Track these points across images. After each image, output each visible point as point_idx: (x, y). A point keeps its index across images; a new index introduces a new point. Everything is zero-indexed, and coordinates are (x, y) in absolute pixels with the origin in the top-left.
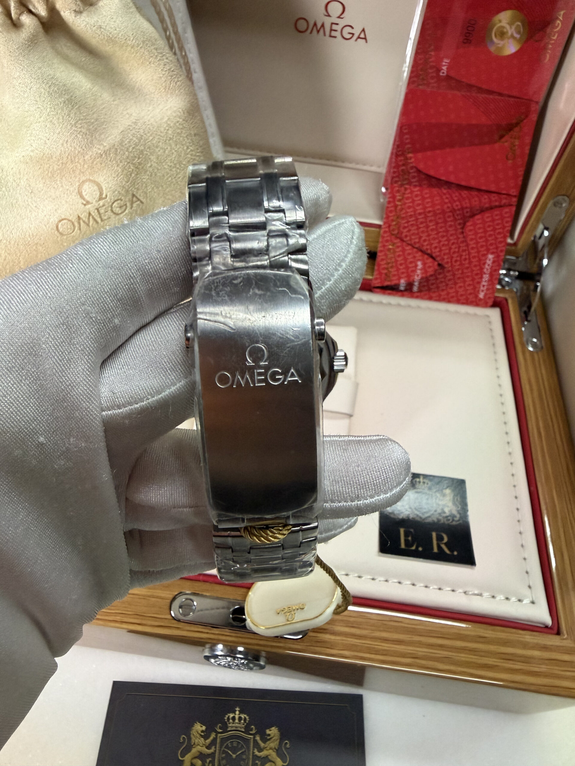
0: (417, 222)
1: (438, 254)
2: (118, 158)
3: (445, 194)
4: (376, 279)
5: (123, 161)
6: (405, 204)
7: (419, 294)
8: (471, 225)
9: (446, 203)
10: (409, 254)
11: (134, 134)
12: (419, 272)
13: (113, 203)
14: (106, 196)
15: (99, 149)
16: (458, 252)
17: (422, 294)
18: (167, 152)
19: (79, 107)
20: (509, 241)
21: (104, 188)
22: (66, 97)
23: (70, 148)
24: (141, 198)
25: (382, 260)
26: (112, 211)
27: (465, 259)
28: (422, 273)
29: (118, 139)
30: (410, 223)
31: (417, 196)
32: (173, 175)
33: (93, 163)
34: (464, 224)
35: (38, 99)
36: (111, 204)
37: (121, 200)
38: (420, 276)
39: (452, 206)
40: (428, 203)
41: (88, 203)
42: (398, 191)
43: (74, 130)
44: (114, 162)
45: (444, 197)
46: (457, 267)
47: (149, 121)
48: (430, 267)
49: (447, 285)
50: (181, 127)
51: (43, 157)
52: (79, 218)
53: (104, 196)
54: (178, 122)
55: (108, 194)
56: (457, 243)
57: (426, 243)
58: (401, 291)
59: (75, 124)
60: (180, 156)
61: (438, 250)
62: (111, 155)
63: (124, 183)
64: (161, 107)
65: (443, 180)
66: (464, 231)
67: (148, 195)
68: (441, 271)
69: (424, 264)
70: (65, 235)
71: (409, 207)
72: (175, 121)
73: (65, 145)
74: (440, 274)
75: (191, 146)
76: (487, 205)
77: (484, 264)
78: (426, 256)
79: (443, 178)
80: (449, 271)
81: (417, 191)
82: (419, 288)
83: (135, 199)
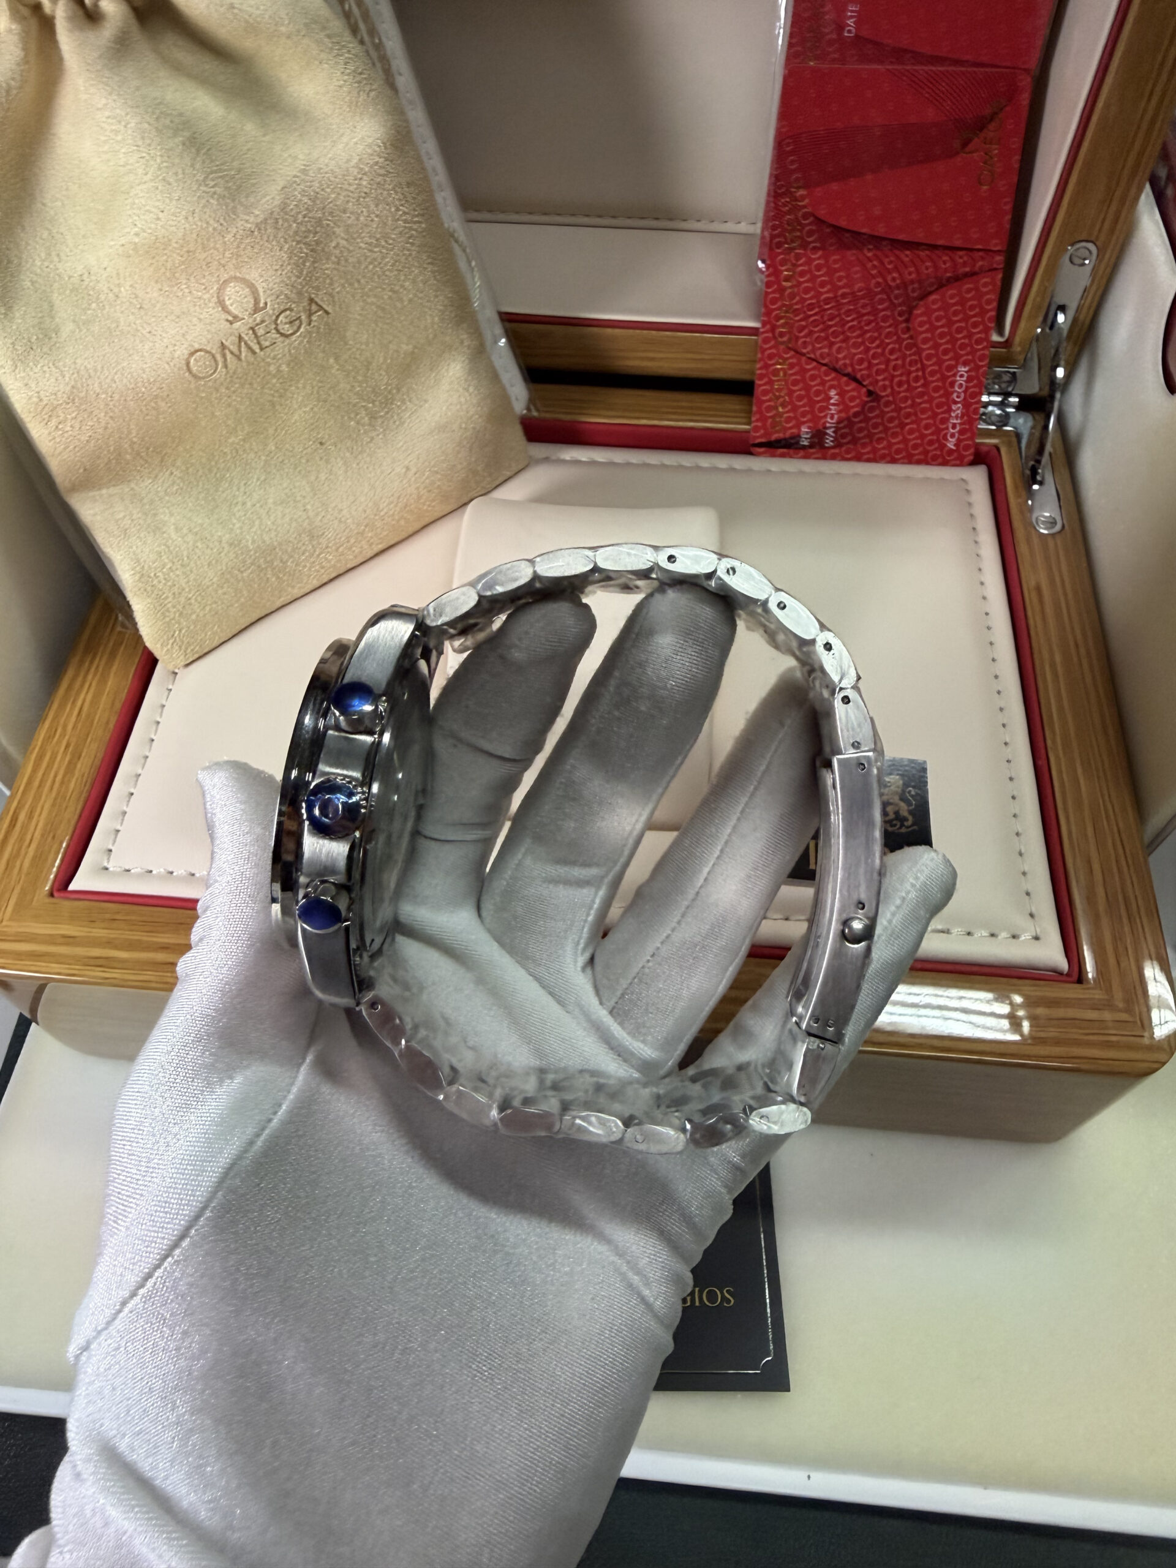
0: (822, 317)
1: (864, 372)
2: (280, 235)
3: (869, 259)
4: (756, 429)
5: (289, 240)
6: (800, 283)
7: (837, 451)
8: (921, 315)
9: (874, 277)
10: (813, 378)
11: (304, 191)
12: (833, 409)
13: (278, 317)
14: (266, 304)
15: (247, 221)
16: (903, 366)
17: (844, 449)
18: (362, 218)
19: (208, 150)
20: (995, 338)
21: (261, 291)
22: (187, 134)
23: (199, 224)
24: (325, 306)
25: (765, 393)
26: (278, 331)
27: (917, 379)
28: (840, 412)
29: (277, 203)
30: (812, 319)
31: (819, 268)
32: (375, 259)
33: (238, 247)
34: (910, 313)
35: (140, 143)
36: (274, 317)
37: (290, 309)
38: (836, 417)
39: (886, 281)
40: (840, 279)
41: (235, 317)
42: (783, 262)
43: (204, 192)
44: (274, 243)
45: (869, 265)
46: (903, 394)
47: (327, 165)
48: (852, 399)
49: (886, 429)
50: (382, 172)
51: (154, 243)
52: (223, 346)
53: (262, 305)
54: (377, 163)
55: (268, 300)
56: (900, 350)
57: (840, 356)
58: (804, 447)
59: (204, 180)
60: (385, 224)
61: (865, 365)
62: (269, 230)
63: (293, 279)
64: (345, 139)
65: (864, 234)
66: (910, 325)
67: (336, 299)
68: (874, 404)
69: (841, 394)
70: (203, 378)
71: (807, 290)
72: (371, 162)
73: (190, 219)
74: (872, 409)
75: (402, 205)
76: (948, 275)
77: (952, 384)
78: (845, 379)
79: (864, 230)
80: (887, 404)
81: (819, 258)
82: (836, 439)
83: (314, 307)
